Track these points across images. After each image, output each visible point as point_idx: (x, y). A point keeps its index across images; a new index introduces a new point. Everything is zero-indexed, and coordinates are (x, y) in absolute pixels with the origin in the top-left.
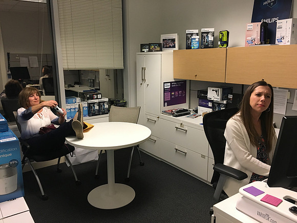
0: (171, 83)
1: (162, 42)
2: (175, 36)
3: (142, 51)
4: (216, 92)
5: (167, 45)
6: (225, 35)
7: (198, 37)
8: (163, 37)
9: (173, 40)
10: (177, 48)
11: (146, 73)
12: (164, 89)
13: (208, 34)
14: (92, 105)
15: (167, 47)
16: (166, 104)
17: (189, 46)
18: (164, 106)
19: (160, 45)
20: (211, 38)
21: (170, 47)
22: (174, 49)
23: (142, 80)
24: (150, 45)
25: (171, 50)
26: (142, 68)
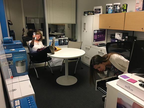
0: (98, 30)
1: (94, 10)
2: (101, 7)
3: (84, 15)
4: (119, 35)
5: (96, 12)
6: (125, 6)
7: (112, 7)
8: (95, 8)
9: (100, 9)
10: (101, 13)
11: (86, 26)
12: (94, 33)
13: (117, 6)
14: (60, 40)
15: (96, 13)
16: (95, 41)
17: (107, 12)
18: (94, 42)
19: (93, 12)
20: (118, 8)
21: (98, 13)
22: (100, 14)
23: (84, 29)
24: (88, 12)
25: (98, 14)
26: (84, 23)
